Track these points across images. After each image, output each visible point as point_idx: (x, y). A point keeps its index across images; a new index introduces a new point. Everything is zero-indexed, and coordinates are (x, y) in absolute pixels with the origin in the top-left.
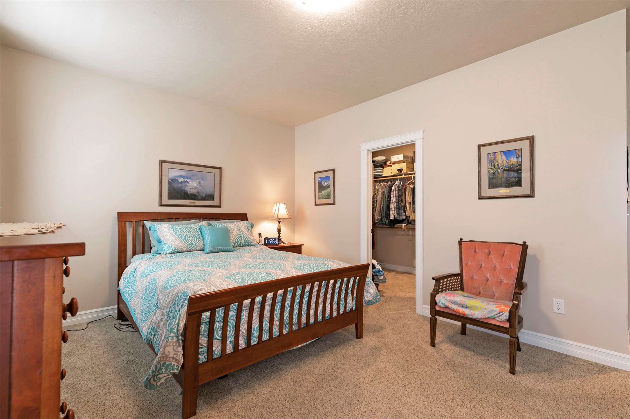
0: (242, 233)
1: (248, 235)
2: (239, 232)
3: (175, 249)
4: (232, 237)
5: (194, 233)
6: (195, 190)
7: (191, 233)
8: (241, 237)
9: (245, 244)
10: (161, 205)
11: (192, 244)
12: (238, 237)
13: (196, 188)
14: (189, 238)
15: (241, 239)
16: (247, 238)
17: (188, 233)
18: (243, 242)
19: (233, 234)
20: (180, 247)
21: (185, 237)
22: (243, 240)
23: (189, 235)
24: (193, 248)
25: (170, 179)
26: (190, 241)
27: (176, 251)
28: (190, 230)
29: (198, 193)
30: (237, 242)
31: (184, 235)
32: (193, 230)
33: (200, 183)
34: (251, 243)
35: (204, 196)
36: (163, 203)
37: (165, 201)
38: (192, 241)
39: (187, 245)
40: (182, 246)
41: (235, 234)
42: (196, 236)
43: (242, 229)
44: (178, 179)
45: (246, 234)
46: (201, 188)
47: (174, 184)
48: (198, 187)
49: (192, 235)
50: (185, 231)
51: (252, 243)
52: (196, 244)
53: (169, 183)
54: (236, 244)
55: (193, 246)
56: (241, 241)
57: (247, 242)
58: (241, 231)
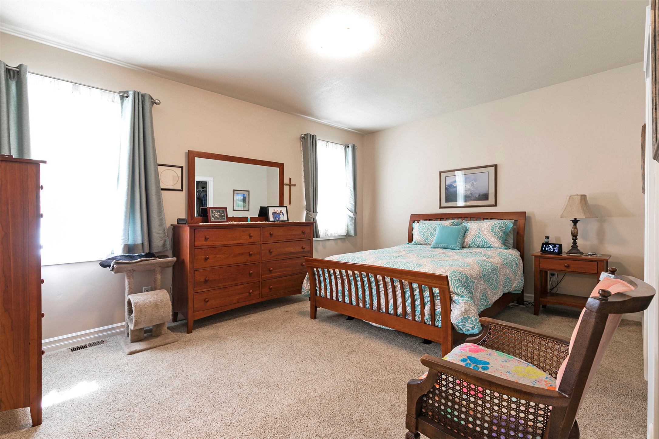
0: (480, 233)
1: (488, 236)
2: (478, 232)
3: (416, 242)
4: (469, 237)
5: (432, 231)
6: (468, 191)
7: (429, 230)
8: (479, 237)
9: (484, 245)
10: (441, 208)
11: (427, 239)
12: (475, 237)
13: (469, 190)
14: (426, 235)
15: (479, 240)
16: (486, 239)
17: (427, 230)
18: (481, 243)
19: (471, 234)
20: (419, 241)
21: (424, 233)
22: (481, 241)
23: (427, 232)
24: (429, 243)
25: (447, 186)
26: (426, 236)
27: (417, 243)
28: (430, 228)
29: (471, 194)
30: (474, 242)
31: (423, 232)
32: (432, 228)
33: (473, 184)
34: (490, 245)
35: (477, 197)
36: (442, 206)
37: (444, 204)
38: (427, 237)
39: (423, 240)
40: (420, 240)
41: (472, 234)
42: (432, 233)
43: (483, 229)
44: (453, 184)
45: (486, 235)
46: (474, 189)
47: (450, 189)
48: (472, 188)
49: (429, 232)
50: (426, 228)
51: (492, 246)
52: (430, 239)
53: (446, 188)
54: (473, 244)
55: (428, 241)
56: (479, 241)
57: (486, 243)
58: (480, 231)
